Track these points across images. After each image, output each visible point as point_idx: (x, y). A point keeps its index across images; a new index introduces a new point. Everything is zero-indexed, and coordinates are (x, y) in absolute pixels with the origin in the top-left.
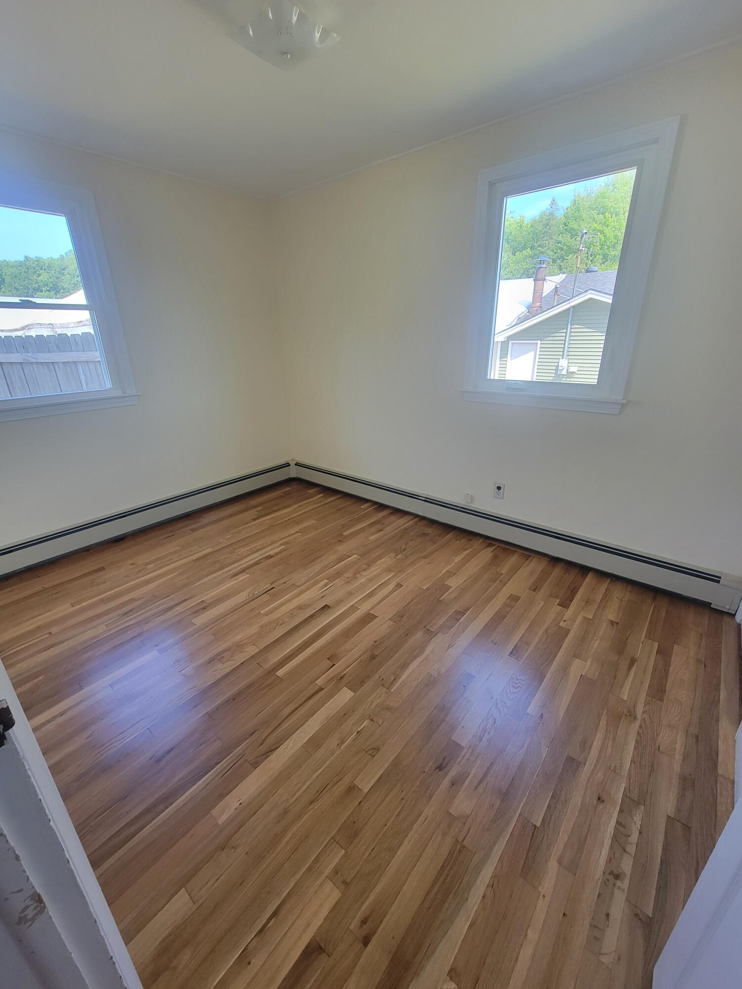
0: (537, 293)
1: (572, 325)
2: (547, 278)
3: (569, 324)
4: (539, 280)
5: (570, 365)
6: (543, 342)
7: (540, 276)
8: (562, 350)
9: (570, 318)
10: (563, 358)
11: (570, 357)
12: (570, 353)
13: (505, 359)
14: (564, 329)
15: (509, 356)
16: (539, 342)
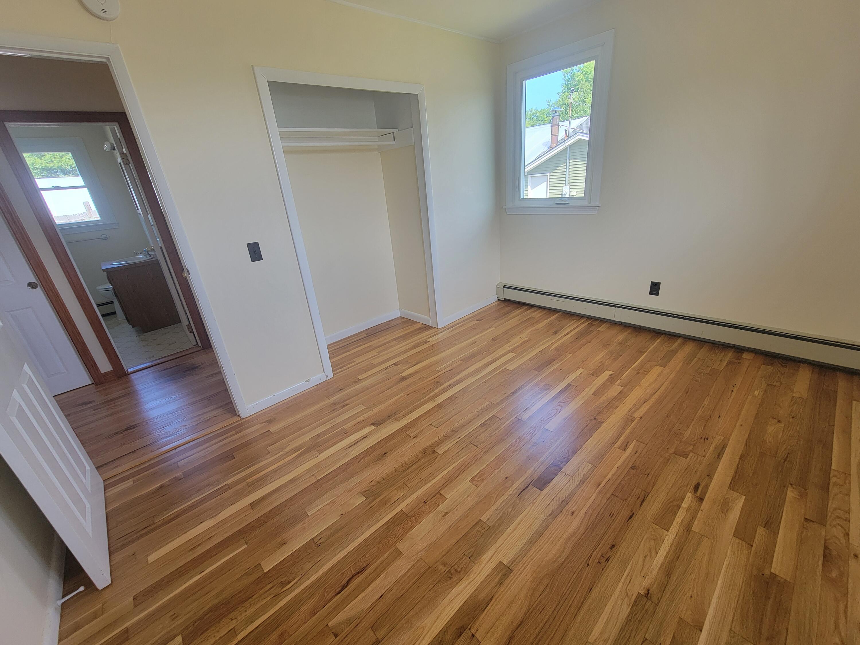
0: (554, 135)
1: (570, 160)
2: (560, 123)
3: (568, 159)
4: (555, 125)
5: (571, 190)
6: (551, 174)
7: (556, 122)
8: (564, 179)
9: (568, 155)
10: (565, 186)
11: (571, 184)
12: (571, 181)
13: (527, 189)
14: (565, 163)
15: (529, 187)
16: (549, 174)
